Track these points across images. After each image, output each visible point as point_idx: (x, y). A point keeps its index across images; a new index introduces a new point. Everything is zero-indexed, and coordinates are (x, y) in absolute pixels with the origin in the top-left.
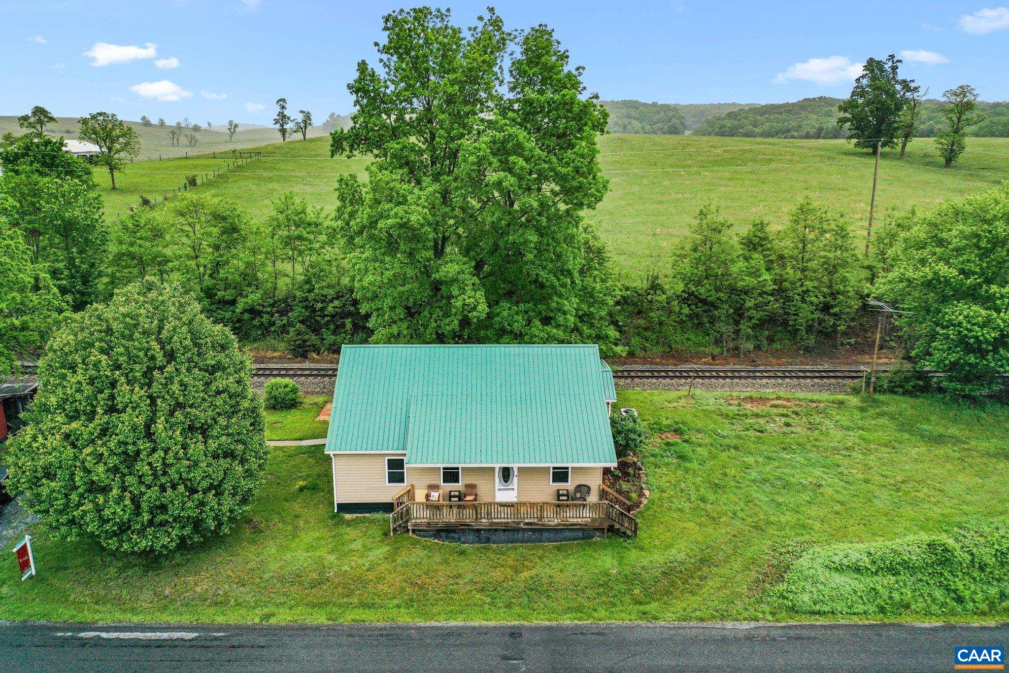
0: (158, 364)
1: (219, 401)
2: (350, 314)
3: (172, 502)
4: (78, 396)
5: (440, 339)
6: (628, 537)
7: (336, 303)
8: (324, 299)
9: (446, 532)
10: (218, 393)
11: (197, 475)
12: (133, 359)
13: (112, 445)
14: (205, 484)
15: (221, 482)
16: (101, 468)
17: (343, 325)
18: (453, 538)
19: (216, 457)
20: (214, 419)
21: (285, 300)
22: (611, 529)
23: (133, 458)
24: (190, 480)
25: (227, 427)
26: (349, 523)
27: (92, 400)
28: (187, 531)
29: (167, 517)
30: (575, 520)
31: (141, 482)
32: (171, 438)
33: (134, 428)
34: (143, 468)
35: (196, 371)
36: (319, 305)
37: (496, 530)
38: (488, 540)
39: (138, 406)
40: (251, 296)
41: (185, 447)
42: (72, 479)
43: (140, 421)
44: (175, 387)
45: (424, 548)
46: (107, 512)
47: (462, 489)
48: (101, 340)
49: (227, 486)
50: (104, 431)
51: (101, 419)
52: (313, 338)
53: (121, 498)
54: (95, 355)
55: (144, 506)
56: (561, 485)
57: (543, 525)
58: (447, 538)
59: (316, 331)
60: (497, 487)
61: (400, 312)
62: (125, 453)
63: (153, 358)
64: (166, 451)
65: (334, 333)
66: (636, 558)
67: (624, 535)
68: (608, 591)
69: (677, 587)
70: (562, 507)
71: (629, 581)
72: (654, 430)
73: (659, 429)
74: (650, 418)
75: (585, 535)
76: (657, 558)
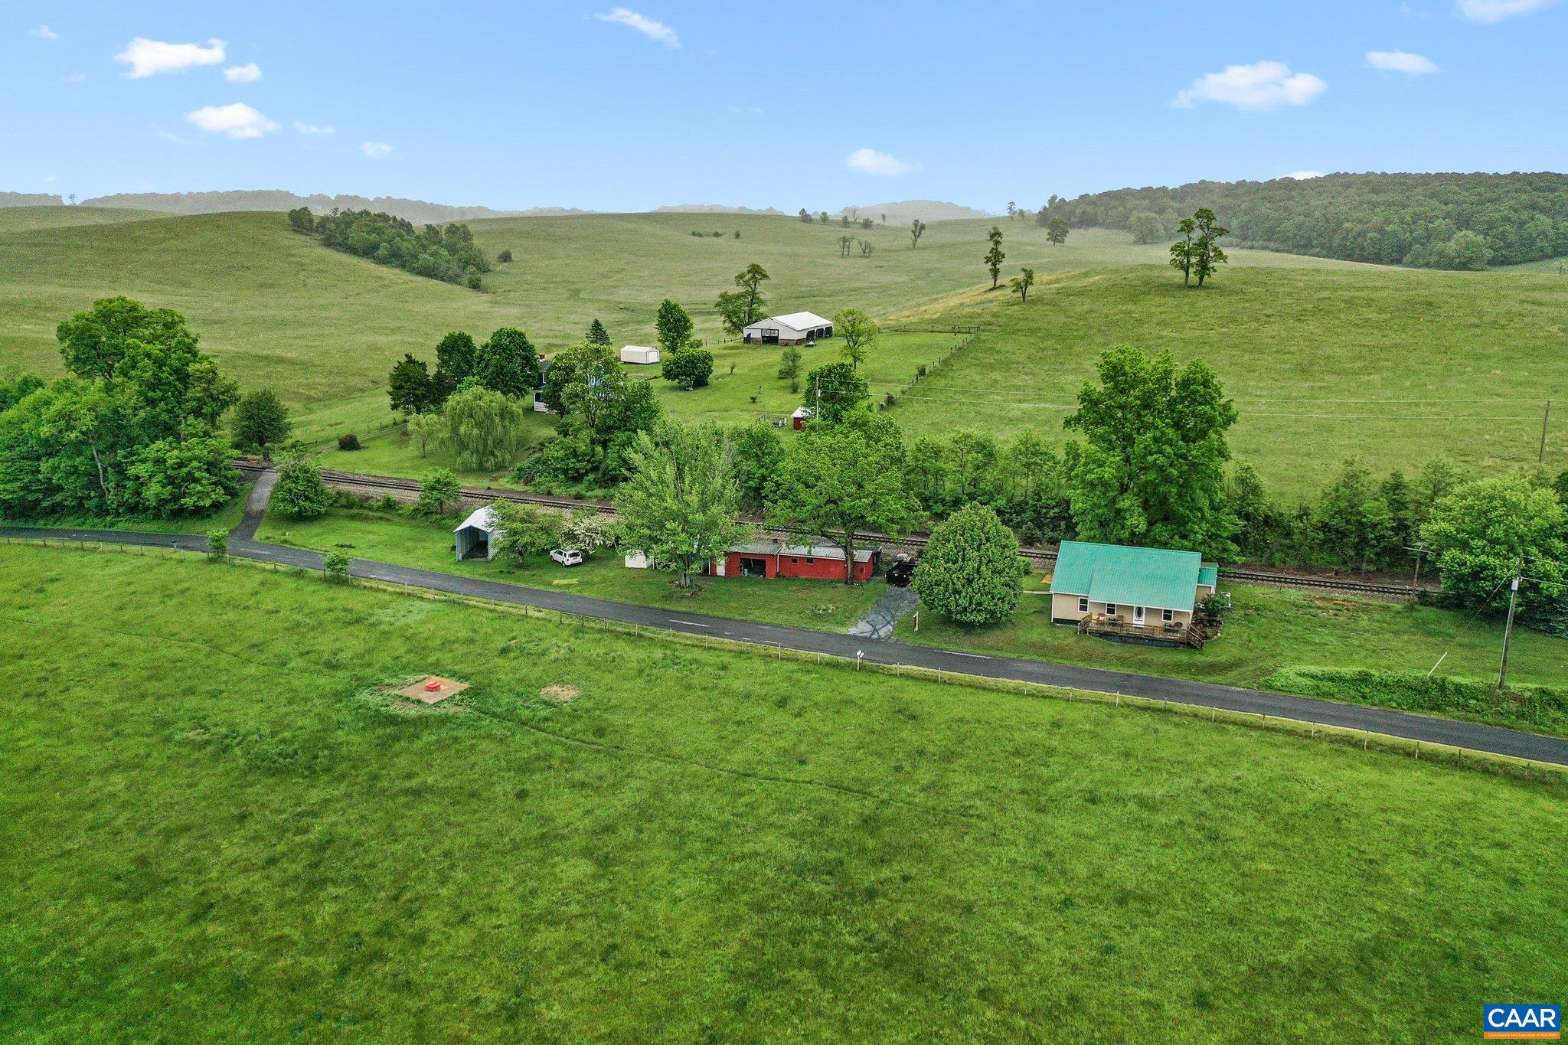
0: (983, 542)
1: (1006, 561)
2: (1064, 518)
3: (984, 602)
5: (1120, 542)
6: (1198, 649)
7: (1056, 510)
8: (1047, 507)
9: (1105, 635)
10: (1006, 557)
11: (996, 591)
12: (973, 539)
13: (963, 574)
14: (998, 596)
15: (1004, 597)
16: (959, 583)
17: (1059, 525)
18: (1109, 638)
19: (1003, 585)
20: (1004, 568)
21: (1019, 505)
22: (1189, 644)
23: (972, 580)
24: (993, 593)
26: (1058, 627)
28: (989, 616)
29: (982, 608)
30: (1170, 637)
31: (974, 591)
32: (987, 574)
33: (973, 568)
34: (975, 585)
35: (998, 547)
36: (1044, 511)
37: (1130, 637)
38: (1127, 642)
39: (975, 559)
40: (999, 501)
41: (992, 579)
43: (975, 565)
44: (989, 553)
45: (1094, 640)
46: (959, 602)
47: (1117, 617)
49: (1007, 599)
50: (961, 568)
52: (1038, 533)
53: (965, 597)
55: (973, 601)
56: (1168, 622)
57: (1153, 637)
58: (1106, 638)
59: (1040, 528)
60: (1135, 619)
61: (1096, 524)
62: (968, 578)
63: (981, 539)
64: (984, 579)
65: (1052, 530)
66: (1198, 658)
67: (1195, 648)
68: (1179, 668)
69: (1214, 671)
70: (1166, 630)
71: (1190, 666)
72: (1242, 607)
73: (1246, 607)
74: (1244, 601)
75: (1175, 645)
76: (1209, 659)
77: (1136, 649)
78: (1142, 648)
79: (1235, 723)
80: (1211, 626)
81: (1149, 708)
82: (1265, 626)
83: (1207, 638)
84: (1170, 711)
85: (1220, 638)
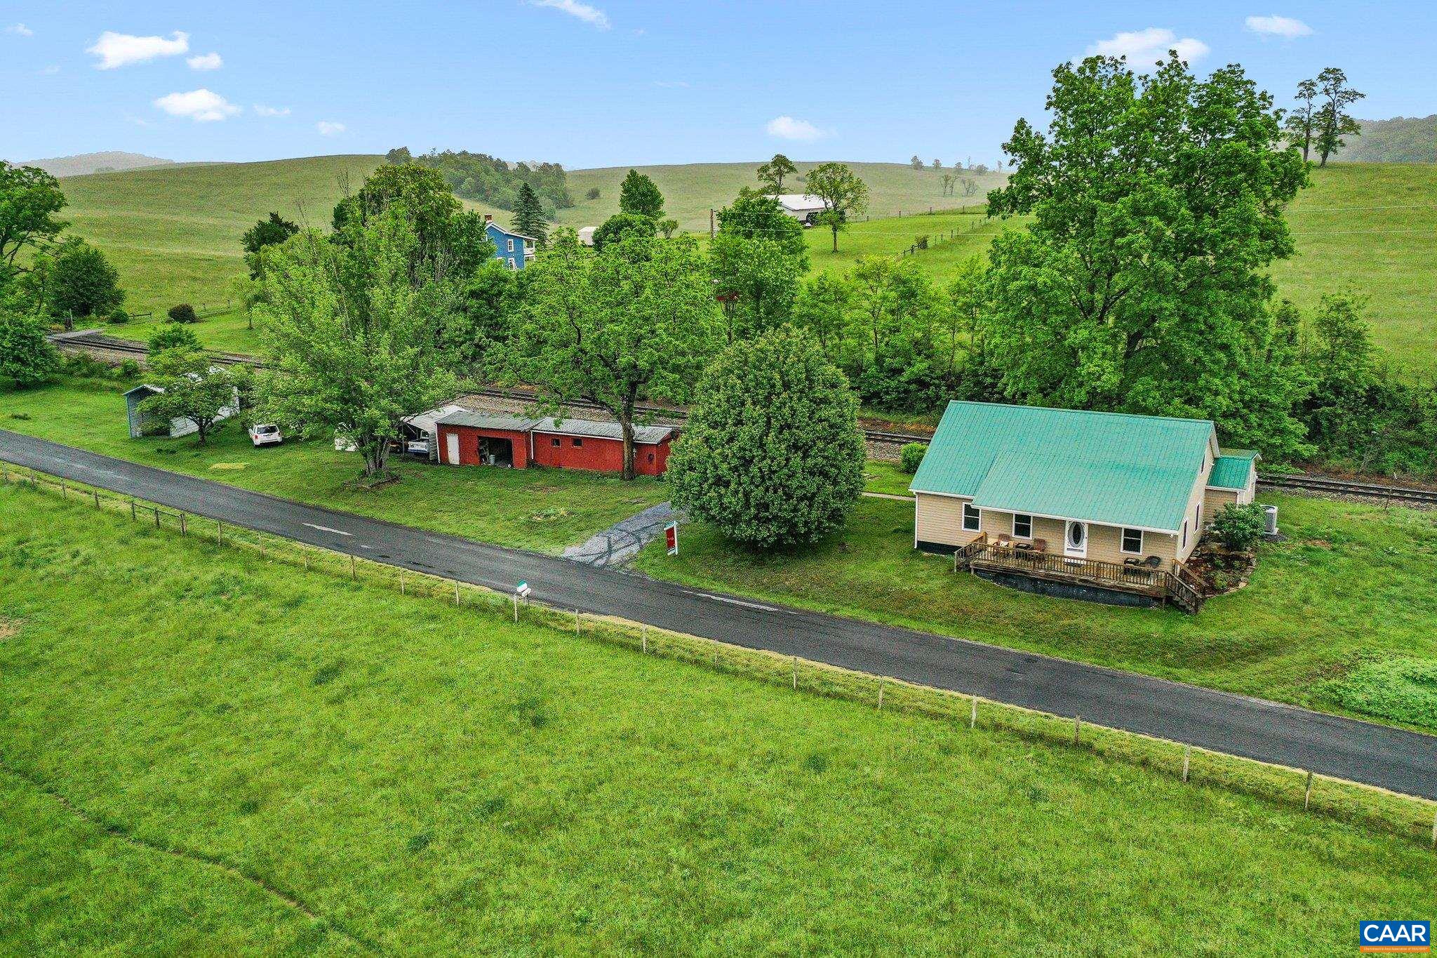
0: (777, 391)
1: (819, 427)
3: (772, 501)
4: (717, 410)
6: (1188, 612)
9: (1004, 576)
10: (821, 421)
11: (794, 483)
12: (758, 384)
13: (735, 449)
14: (799, 493)
15: (814, 495)
16: (725, 466)
18: (1010, 583)
19: (812, 474)
20: (814, 441)
22: (1169, 600)
23: (747, 462)
24: (788, 487)
25: (823, 450)
26: (924, 559)
27: (726, 413)
28: (783, 531)
29: (767, 514)
30: (1132, 585)
31: (752, 483)
32: (777, 449)
33: (752, 438)
34: (754, 470)
35: (804, 400)
37: (1051, 582)
38: (1043, 591)
39: (757, 422)
40: (919, 366)
41: (788, 460)
42: (705, 473)
43: (756, 432)
44: (786, 411)
45: (981, 586)
46: (725, 500)
47: (1031, 543)
48: (739, 368)
49: (819, 500)
50: (731, 440)
51: (730, 428)
53: (737, 492)
54: (733, 379)
55: (752, 500)
56: (1132, 555)
57: (1098, 584)
58: (1005, 583)
60: (1066, 546)
62: (743, 458)
63: (773, 386)
64: (773, 459)
66: (1186, 630)
67: (1183, 609)
68: (1140, 649)
69: (1218, 662)
70: (1126, 571)
71: (1166, 646)
72: (1301, 535)
73: (1309, 535)
74: (1306, 524)
75: (1142, 601)
76: (1210, 634)
77: (1061, 605)
78: (1075, 605)
79: (1235, 789)
80: (1229, 567)
81: (1041, 737)
82: (1343, 573)
83: (1214, 589)
84: (1089, 747)
85: (1241, 593)
